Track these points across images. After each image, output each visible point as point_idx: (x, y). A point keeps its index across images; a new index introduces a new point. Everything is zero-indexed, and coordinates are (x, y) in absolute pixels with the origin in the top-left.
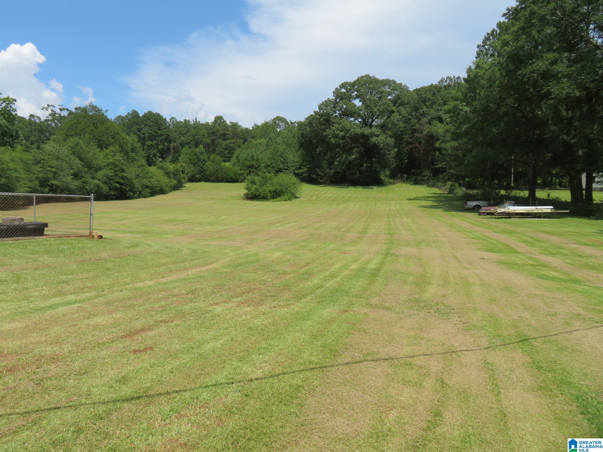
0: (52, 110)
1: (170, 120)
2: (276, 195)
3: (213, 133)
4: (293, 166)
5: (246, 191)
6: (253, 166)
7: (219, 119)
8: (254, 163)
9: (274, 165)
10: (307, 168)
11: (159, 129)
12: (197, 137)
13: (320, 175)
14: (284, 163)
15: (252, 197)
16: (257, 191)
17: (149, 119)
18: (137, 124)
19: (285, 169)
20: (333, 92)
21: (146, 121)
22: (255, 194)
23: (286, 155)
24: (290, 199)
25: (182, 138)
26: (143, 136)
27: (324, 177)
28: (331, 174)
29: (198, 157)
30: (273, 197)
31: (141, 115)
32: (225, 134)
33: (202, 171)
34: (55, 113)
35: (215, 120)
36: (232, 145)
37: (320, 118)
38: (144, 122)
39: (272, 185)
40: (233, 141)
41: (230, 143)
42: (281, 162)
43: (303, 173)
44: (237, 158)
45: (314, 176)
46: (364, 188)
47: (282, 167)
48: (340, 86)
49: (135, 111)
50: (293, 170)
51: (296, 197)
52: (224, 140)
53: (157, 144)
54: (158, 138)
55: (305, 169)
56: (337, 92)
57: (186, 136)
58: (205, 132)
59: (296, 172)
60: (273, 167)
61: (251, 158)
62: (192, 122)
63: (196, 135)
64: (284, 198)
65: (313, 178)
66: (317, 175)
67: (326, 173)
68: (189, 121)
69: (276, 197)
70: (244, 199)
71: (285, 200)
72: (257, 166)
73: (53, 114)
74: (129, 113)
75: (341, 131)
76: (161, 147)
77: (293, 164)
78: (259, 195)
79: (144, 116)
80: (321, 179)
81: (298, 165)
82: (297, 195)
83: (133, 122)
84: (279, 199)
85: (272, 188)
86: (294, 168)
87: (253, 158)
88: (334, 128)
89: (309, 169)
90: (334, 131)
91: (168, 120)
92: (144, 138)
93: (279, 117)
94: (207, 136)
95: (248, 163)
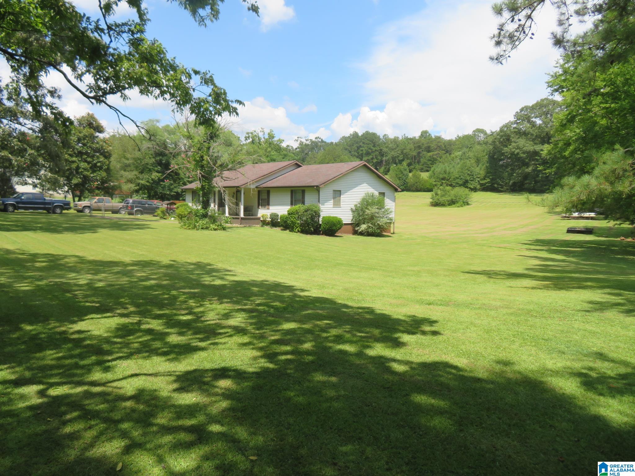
0: (301, 141)
1: (383, 136)
2: (452, 203)
3: (419, 147)
4: (479, 178)
5: (431, 200)
6: (445, 178)
7: (425, 134)
8: (446, 176)
9: (462, 177)
10: (490, 179)
11: (374, 146)
12: (405, 151)
13: (500, 185)
14: (470, 175)
15: (436, 204)
16: (438, 200)
17: (366, 138)
18: (357, 143)
19: (471, 180)
20: (514, 115)
21: (363, 139)
22: (437, 203)
23: (473, 169)
24: (462, 206)
25: (393, 153)
26: (362, 152)
27: (504, 186)
28: (511, 183)
29: (402, 173)
30: (449, 205)
31: (360, 135)
32: (429, 147)
33: (405, 183)
34: (303, 143)
35: (421, 134)
36: (435, 157)
37: (500, 138)
38: (362, 140)
39: (450, 196)
40: (436, 153)
41: (433, 155)
42: (468, 174)
43: (486, 183)
44: (433, 171)
45: (496, 186)
46: (537, 196)
47: (468, 178)
48: (520, 110)
49: (355, 132)
50: (479, 181)
51: (468, 204)
52: (429, 151)
53: (372, 159)
54: (374, 154)
55: (488, 180)
56: (517, 115)
57: (396, 150)
58: (412, 146)
59: (481, 182)
60: (461, 179)
61: (444, 172)
62: (400, 138)
63: (404, 149)
64: (457, 205)
65: (495, 187)
66: (498, 184)
67: (506, 183)
68: (398, 137)
69: (452, 205)
70: (430, 206)
71: (458, 207)
72: (449, 178)
73: (301, 143)
74: (351, 134)
75: (517, 149)
76: (375, 161)
77: (478, 176)
78: (440, 203)
79: (362, 136)
80: (501, 188)
81: (482, 176)
82: (469, 203)
83: (354, 141)
84: (453, 206)
85: (449, 198)
86: (479, 179)
87: (445, 172)
88: (511, 146)
89: (492, 179)
90: (511, 149)
91: (381, 137)
92: (362, 154)
93: (479, 129)
94: (413, 149)
95: (441, 176)
